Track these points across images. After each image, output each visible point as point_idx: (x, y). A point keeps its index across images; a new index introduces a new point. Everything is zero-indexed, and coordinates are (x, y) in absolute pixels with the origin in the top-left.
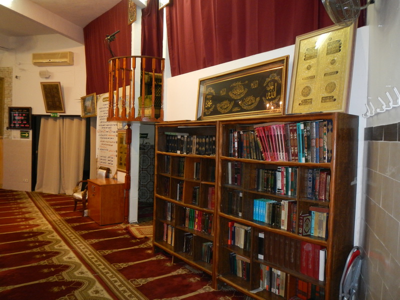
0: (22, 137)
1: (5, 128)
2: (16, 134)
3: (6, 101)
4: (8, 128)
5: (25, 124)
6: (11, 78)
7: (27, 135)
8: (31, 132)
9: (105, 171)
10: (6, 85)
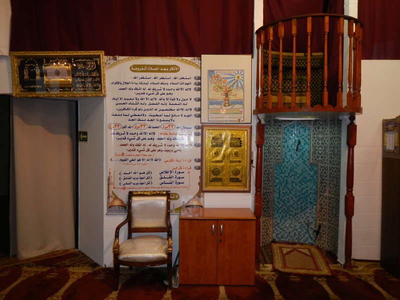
9: (165, 198)
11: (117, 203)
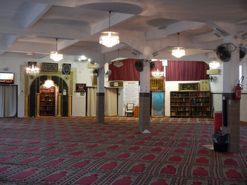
0: (81, 95)
1: (73, 92)
2: (79, 94)
3: (74, 81)
4: (75, 92)
5: (83, 90)
6: (76, 72)
7: (83, 94)
8: (85, 93)
9: (133, 105)
10: (74, 75)
11: (125, 105)
